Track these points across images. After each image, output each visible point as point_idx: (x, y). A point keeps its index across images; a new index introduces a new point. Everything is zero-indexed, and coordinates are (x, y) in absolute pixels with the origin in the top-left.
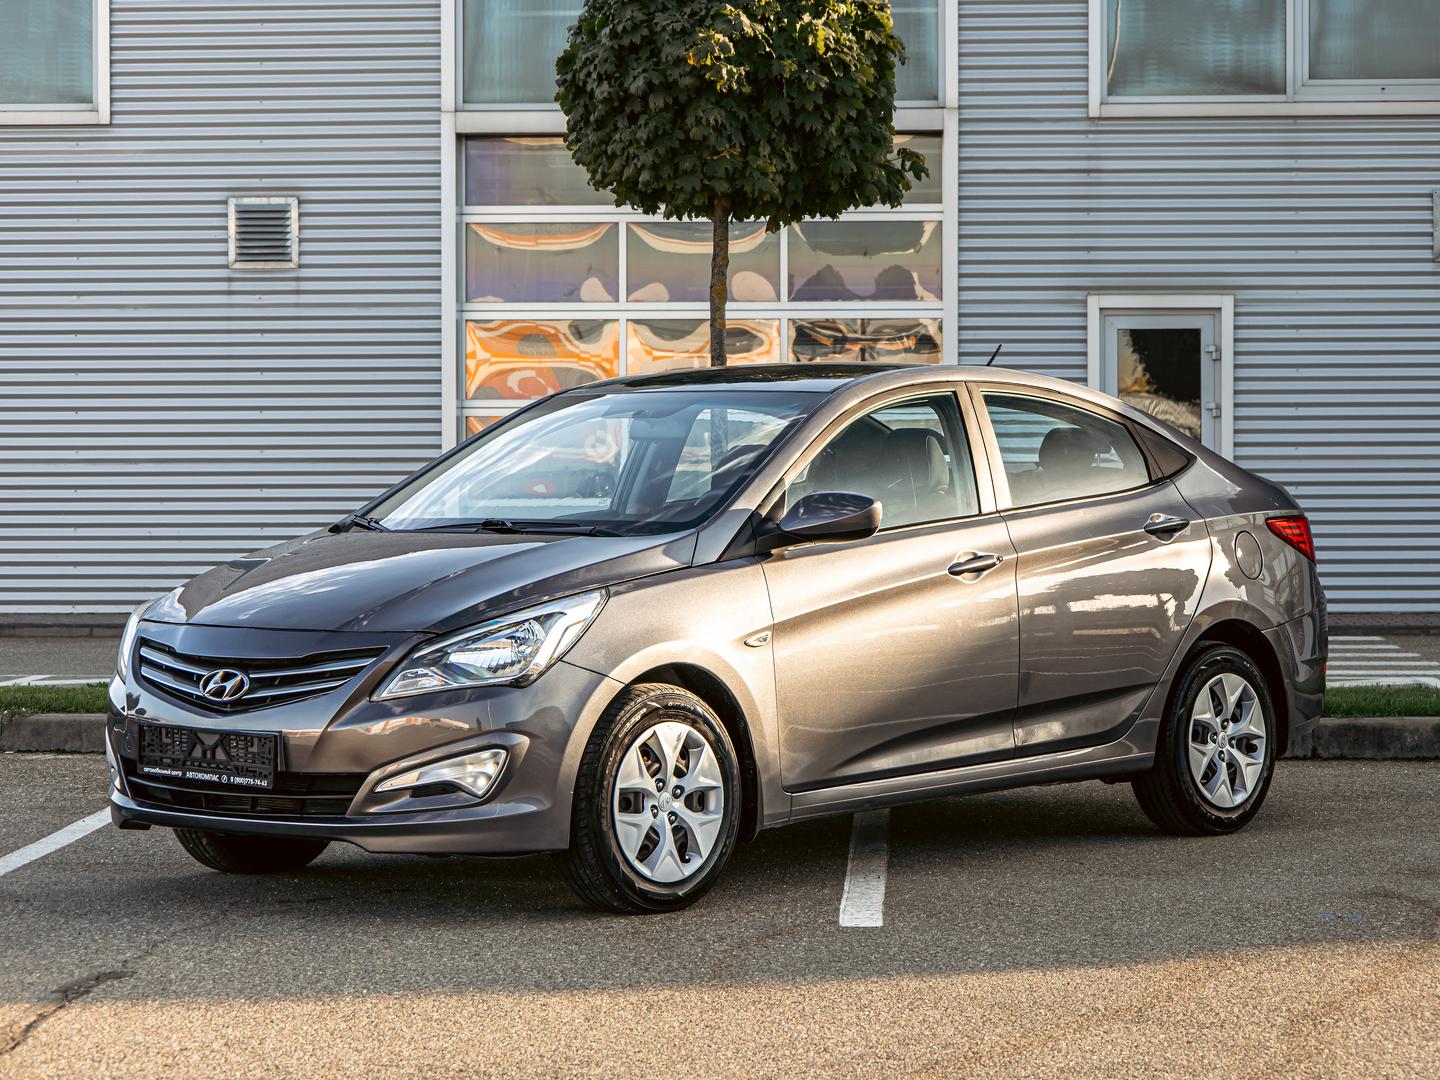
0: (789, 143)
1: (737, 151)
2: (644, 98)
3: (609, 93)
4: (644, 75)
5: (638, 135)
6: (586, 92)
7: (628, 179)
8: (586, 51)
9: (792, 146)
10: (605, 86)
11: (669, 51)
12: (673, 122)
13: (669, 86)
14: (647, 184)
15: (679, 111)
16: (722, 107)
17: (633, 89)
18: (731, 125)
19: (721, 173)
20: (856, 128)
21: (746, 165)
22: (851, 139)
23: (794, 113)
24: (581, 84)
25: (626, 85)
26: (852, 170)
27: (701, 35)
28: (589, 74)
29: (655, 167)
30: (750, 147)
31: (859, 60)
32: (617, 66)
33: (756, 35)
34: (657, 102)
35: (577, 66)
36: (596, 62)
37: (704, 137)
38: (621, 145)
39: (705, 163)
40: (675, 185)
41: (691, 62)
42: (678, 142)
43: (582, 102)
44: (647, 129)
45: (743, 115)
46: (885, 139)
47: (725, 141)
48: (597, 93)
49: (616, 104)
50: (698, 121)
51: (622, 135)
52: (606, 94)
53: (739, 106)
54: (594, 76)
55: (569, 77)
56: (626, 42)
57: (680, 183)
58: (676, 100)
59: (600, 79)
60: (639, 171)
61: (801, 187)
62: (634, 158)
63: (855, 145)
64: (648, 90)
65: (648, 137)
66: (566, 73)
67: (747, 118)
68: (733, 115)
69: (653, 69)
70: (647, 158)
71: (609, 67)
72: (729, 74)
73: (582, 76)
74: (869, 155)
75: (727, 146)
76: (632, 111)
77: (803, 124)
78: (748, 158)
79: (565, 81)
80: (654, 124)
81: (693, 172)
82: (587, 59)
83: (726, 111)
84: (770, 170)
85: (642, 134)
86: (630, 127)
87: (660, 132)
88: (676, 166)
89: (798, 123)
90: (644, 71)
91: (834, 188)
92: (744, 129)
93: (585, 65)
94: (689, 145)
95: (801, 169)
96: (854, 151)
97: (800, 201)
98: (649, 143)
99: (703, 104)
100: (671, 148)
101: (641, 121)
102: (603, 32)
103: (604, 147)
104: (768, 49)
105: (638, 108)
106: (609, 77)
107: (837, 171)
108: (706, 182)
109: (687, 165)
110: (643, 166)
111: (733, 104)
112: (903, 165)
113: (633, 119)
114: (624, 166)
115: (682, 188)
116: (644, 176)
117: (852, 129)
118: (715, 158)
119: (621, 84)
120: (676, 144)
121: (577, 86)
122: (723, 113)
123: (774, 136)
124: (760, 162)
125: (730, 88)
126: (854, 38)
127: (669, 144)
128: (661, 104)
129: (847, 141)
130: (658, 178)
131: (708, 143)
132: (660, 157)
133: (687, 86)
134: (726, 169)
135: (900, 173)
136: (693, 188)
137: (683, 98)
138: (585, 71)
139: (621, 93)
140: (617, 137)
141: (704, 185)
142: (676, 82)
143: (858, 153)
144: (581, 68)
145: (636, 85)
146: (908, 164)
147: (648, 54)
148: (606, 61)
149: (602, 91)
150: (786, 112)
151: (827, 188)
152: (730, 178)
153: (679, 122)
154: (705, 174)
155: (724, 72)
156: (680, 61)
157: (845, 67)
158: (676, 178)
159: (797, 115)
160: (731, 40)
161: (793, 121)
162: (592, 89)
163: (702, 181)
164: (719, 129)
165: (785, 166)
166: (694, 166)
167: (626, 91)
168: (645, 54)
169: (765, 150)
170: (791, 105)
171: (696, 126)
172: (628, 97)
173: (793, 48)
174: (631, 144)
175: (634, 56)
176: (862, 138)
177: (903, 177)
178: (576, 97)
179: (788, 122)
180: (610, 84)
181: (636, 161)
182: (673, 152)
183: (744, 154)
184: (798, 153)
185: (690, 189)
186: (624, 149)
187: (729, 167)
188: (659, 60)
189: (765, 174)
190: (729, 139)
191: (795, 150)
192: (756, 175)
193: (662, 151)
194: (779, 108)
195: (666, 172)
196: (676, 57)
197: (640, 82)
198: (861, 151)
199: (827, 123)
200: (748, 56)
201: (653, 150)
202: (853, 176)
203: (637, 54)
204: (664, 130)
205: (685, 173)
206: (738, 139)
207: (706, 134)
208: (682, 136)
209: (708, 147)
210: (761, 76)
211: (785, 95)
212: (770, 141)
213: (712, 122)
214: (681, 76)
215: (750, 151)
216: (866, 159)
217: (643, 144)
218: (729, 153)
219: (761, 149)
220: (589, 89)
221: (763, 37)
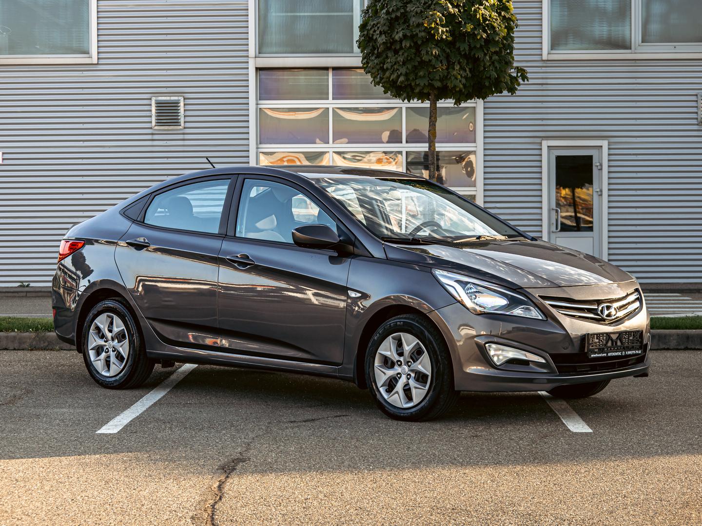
0: (467, 64)
1: (444, 67)
2: (401, 41)
3: (386, 40)
4: (403, 31)
5: (399, 59)
6: (373, 39)
7: (393, 80)
8: (373, 20)
9: (469, 65)
10: (383, 36)
11: (414, 20)
12: (415, 54)
13: (413, 37)
14: (401, 82)
15: (417, 48)
16: (439, 47)
17: (397, 38)
18: (442, 55)
19: (437, 78)
20: (497, 57)
21: (448, 73)
22: (495, 62)
23: (471, 49)
24: (371, 36)
25: (393, 36)
26: (495, 76)
27: (431, 13)
28: (375, 31)
29: (406, 75)
30: (450, 65)
31: (500, 25)
32: (389, 27)
33: (455, 13)
34: (406, 44)
35: (369, 27)
36: (379, 25)
37: (429, 60)
38: (390, 64)
39: (430, 73)
40: (415, 83)
41: (426, 25)
42: (417, 63)
43: (371, 44)
44: (403, 57)
45: (448, 50)
46: (510, 62)
47: (439, 63)
48: (379, 39)
49: (389, 45)
50: (427, 53)
51: (391, 59)
52: (384, 40)
53: (446, 46)
54: (378, 32)
55: (365, 33)
56: (393, 16)
57: (418, 82)
58: (416, 43)
59: (381, 33)
60: (398, 77)
61: (472, 84)
62: (396, 70)
63: (497, 64)
64: (403, 38)
65: (404, 60)
66: (364, 31)
67: (449, 51)
68: (443, 51)
69: (407, 29)
70: (403, 70)
71: (386, 28)
72: (442, 32)
73: (371, 32)
74: (503, 70)
75: (440, 65)
76: (395, 48)
77: (475, 54)
78: (449, 70)
79: (364, 35)
80: (407, 54)
81: (424, 77)
82: (374, 24)
83: (440, 48)
84: (459, 76)
85: (401, 59)
86: (395, 56)
87: (409, 58)
88: (416, 75)
89: (472, 54)
90: (403, 29)
91: (487, 84)
92: (448, 57)
93: (373, 27)
94: (423, 64)
95: (472, 75)
96: (496, 67)
97: (471, 91)
98: (404, 63)
99: (430, 45)
100: (414, 66)
101: (401, 53)
102: (382, 12)
103: (382, 65)
104: (460, 19)
105: (398, 47)
106: (385, 33)
107: (488, 76)
108: (430, 81)
109: (421, 73)
110: (401, 74)
111: (444, 45)
112: (517, 75)
113: (396, 52)
114: (391, 74)
115: (419, 84)
116: (402, 79)
117: (495, 57)
118: (434, 70)
119: (391, 36)
120: (417, 64)
121: (369, 37)
122: (439, 49)
123: (461, 60)
124: (455, 72)
125: (442, 38)
126: (497, 15)
127: (413, 64)
128: (408, 45)
129: (493, 63)
130: (407, 79)
131: (431, 63)
132: (409, 70)
133: (422, 36)
134: (440, 75)
135: (516, 78)
136: (425, 84)
137: (420, 42)
138: (373, 30)
139: (391, 40)
140: (389, 60)
141: (429, 83)
142: (417, 34)
143: (498, 68)
144: (371, 29)
145: (398, 36)
146: (519, 74)
147: (403, 21)
148: (385, 25)
149: (382, 39)
150: (467, 49)
151: (483, 84)
152: (441, 80)
153: (418, 54)
154: (429, 78)
155: (440, 31)
156: (420, 25)
157: (494, 28)
158: (416, 79)
159: (472, 50)
160: (443, 15)
161: (470, 53)
162: (376, 38)
163: (428, 81)
164: (437, 57)
165: (466, 74)
166: (425, 74)
167: (393, 39)
168: (401, 21)
169: (457, 67)
170: (469, 45)
171: (426, 55)
172: (394, 42)
173: (470, 19)
174: (395, 64)
175: (397, 23)
176: (500, 62)
177: (517, 80)
178: (369, 42)
179: (467, 53)
180: (385, 36)
181: (398, 71)
182: (415, 67)
183: (447, 69)
184: (471, 68)
185: (423, 84)
186: (392, 66)
187: (441, 74)
188: (409, 24)
189: (456, 79)
190: (441, 62)
191: (470, 67)
192: (453, 78)
193: (410, 67)
194: (464, 47)
195: (412, 77)
196: (417, 23)
197: (401, 35)
198: (500, 68)
199: (485, 55)
200: (451, 23)
201: (406, 67)
202: (496, 79)
203: (398, 21)
204: (411, 58)
205: (420, 77)
206: (445, 63)
207: (431, 59)
208: (419, 60)
209: (431, 65)
210: (457, 33)
211: (467, 41)
212: (459, 63)
213: (434, 53)
214: (420, 31)
215: (450, 67)
216: (502, 71)
217: (401, 63)
218: (441, 67)
219: (455, 66)
220: (375, 37)
221: (458, 14)
